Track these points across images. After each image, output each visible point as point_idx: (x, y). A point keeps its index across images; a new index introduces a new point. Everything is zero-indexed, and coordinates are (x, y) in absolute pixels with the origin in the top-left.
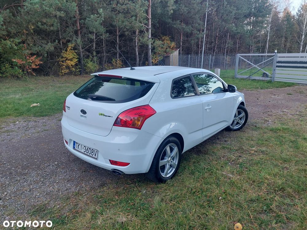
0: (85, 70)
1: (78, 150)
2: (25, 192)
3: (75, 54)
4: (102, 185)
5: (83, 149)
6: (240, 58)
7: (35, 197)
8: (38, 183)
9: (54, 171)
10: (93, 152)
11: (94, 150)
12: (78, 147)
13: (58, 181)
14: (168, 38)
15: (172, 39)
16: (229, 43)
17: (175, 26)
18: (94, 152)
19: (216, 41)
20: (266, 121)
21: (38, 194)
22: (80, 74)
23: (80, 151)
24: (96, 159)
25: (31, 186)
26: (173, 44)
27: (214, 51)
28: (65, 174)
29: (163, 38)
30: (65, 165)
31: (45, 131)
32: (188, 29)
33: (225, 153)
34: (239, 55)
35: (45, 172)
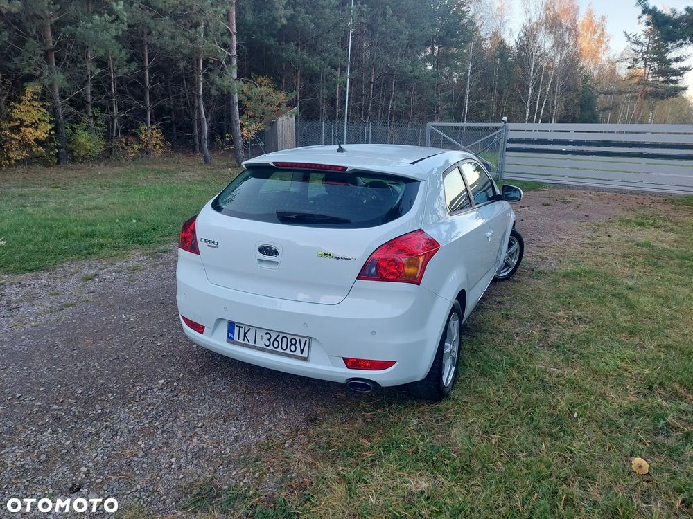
0: (71, 151)
1: (246, 342)
2: (135, 459)
3: (44, 111)
4: (312, 420)
5: (262, 339)
6: (432, 131)
7: (170, 467)
8: (153, 434)
9: (173, 401)
10: (295, 345)
11: (297, 338)
12: (245, 336)
13: (201, 424)
14: (267, 81)
15: (278, 85)
16: (398, 99)
17: (285, 55)
18: (298, 345)
19: (370, 92)
20: (542, 258)
21: (173, 460)
22: (58, 163)
23: (252, 343)
24: (306, 359)
25: (139, 443)
26: (281, 96)
27: (366, 114)
28: (206, 405)
29: (259, 80)
30: (188, 383)
31: (66, 306)
32: (314, 63)
33: (515, 327)
34: (430, 125)
35: (149, 405)
